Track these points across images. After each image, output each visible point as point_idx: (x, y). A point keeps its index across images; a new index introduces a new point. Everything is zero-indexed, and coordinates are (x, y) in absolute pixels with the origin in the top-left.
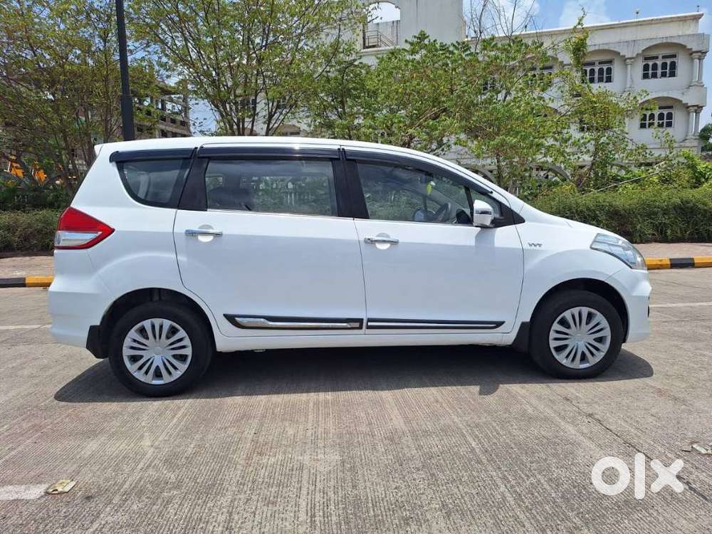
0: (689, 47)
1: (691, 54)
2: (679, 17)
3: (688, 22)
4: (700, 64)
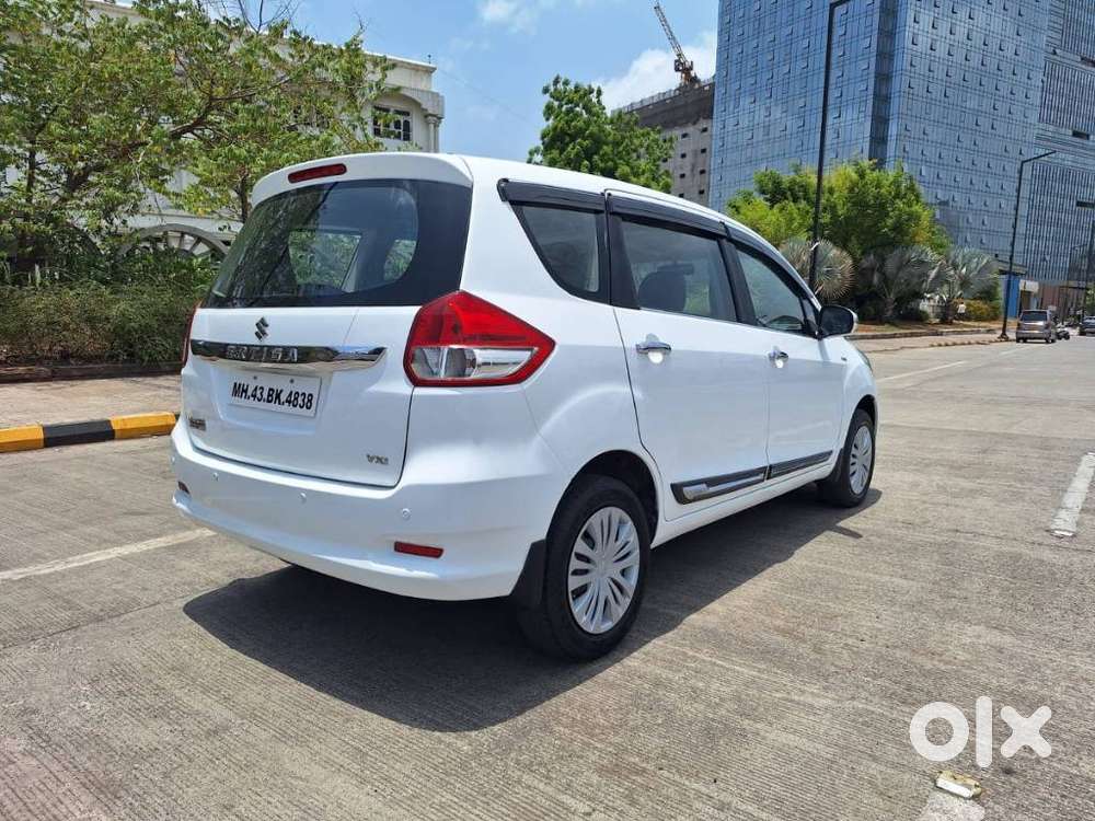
0: (424, 107)
1: (426, 116)
2: (409, 64)
3: (420, 73)
4: (436, 132)
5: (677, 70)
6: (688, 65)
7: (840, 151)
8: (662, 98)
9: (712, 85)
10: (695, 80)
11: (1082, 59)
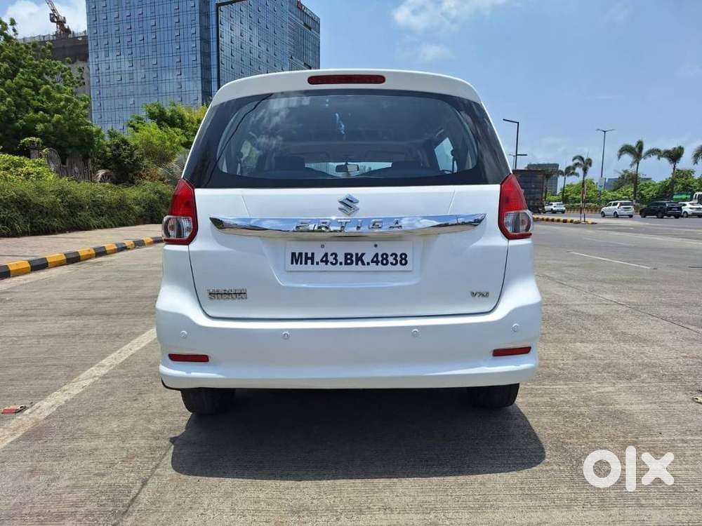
5: (52, 20)
6: (61, 19)
7: (184, 97)
8: (42, 39)
9: (85, 38)
10: (68, 31)
11: (305, 64)
